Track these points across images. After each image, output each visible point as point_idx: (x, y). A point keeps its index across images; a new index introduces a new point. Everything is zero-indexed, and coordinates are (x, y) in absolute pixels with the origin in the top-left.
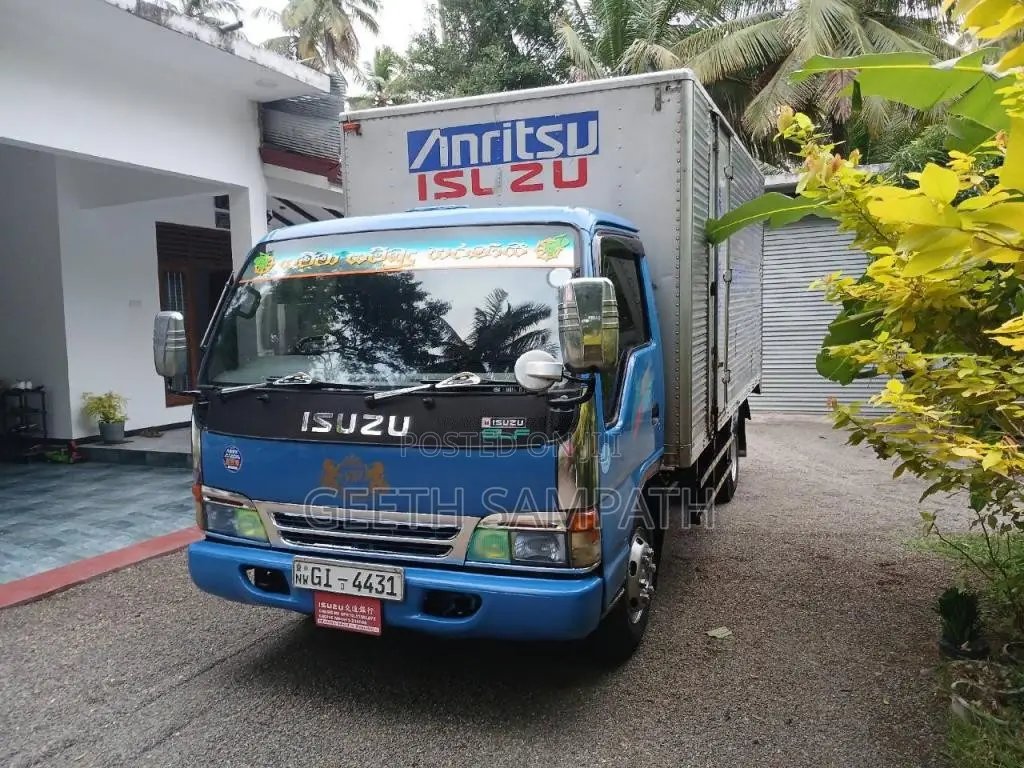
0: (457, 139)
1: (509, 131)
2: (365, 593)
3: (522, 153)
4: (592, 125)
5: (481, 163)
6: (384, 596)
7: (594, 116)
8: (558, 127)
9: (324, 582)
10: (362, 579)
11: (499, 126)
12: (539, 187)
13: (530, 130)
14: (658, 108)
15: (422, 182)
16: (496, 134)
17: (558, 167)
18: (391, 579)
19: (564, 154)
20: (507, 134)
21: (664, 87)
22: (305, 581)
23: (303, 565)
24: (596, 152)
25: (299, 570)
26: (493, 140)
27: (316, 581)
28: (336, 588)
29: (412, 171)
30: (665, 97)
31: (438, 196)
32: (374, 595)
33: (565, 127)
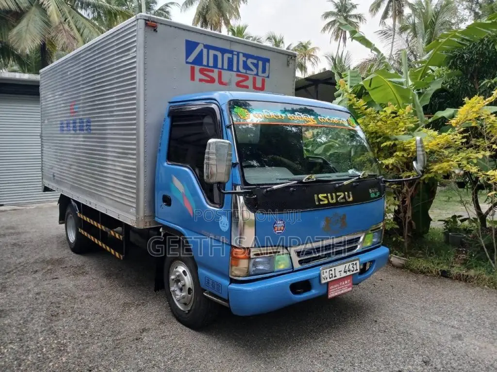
0: (212, 52)
1: (236, 56)
2: (348, 273)
3: (241, 69)
4: (267, 64)
5: (222, 68)
6: (355, 272)
7: (268, 60)
8: (255, 61)
9: (334, 276)
10: (347, 268)
11: (231, 52)
12: (247, 87)
13: (245, 59)
14: (288, 65)
15: (193, 70)
16: (230, 56)
17: (254, 79)
18: (356, 264)
19: (257, 74)
20: (235, 57)
21: (290, 57)
22: (327, 278)
23: (325, 271)
24: (268, 77)
25: (323, 274)
26: (229, 58)
27: (331, 276)
28: (338, 277)
29: (187, 63)
30: (290, 62)
31: (201, 80)
32: (352, 273)
33: (258, 62)
